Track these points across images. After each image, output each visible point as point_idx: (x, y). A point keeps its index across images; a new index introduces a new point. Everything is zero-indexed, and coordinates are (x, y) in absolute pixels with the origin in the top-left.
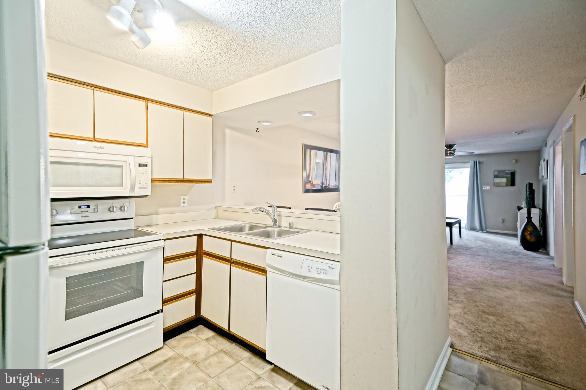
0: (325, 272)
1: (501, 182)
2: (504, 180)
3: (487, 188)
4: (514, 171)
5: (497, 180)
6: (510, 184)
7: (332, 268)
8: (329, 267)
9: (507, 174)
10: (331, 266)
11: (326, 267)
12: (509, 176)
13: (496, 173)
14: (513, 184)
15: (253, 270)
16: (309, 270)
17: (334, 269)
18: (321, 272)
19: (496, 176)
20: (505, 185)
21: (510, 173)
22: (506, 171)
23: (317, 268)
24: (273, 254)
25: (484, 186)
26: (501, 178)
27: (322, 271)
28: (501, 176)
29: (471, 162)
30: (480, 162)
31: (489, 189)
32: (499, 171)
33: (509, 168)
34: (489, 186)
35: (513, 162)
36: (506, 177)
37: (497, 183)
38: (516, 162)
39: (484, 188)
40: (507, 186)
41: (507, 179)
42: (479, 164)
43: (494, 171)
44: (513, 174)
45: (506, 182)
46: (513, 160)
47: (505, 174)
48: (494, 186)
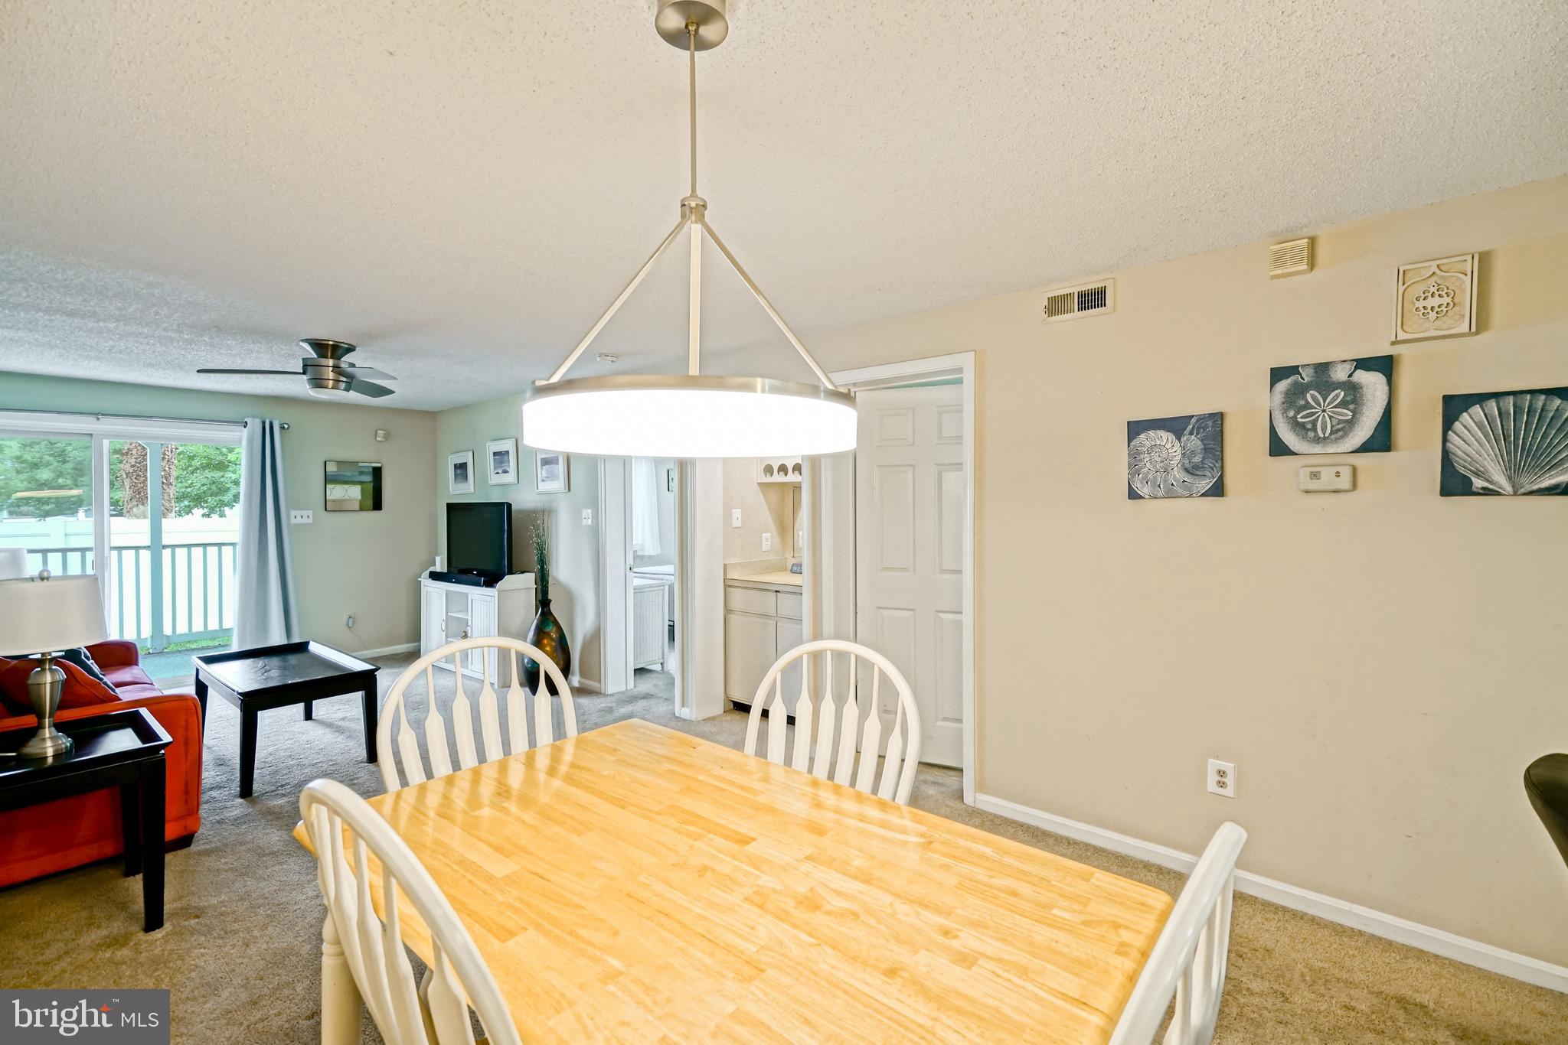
1: (346, 497)
2: (354, 492)
3: (305, 517)
4: (378, 465)
5: (336, 492)
6: (370, 503)
9: (362, 473)
12: (369, 478)
13: (332, 468)
14: (375, 502)
19: (328, 479)
20: (356, 507)
21: (371, 470)
22: (360, 464)
25: (293, 513)
26: (347, 486)
28: (346, 479)
29: (249, 420)
30: (282, 428)
31: (310, 520)
32: (339, 463)
33: (366, 455)
34: (310, 513)
35: (378, 439)
36: (361, 483)
37: (334, 501)
38: (387, 437)
39: (295, 517)
40: (362, 509)
41: (362, 489)
42: (281, 433)
43: (325, 462)
44: (377, 472)
45: (360, 497)
46: (379, 431)
47: (357, 473)
48: (326, 510)
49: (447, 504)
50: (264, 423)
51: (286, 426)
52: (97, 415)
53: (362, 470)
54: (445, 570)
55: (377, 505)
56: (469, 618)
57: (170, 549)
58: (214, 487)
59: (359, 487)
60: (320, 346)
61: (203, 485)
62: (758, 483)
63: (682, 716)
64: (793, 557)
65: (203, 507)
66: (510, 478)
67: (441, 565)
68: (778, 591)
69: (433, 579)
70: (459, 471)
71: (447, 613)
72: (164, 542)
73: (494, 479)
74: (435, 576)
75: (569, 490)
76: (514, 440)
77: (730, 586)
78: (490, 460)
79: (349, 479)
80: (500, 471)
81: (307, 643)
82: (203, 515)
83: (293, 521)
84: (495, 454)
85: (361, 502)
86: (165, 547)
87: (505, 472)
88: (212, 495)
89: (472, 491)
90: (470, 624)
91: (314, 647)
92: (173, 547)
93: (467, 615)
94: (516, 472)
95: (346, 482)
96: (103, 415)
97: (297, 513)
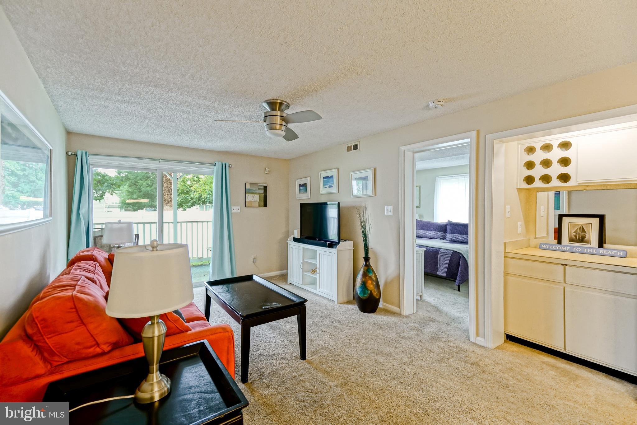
1: (253, 200)
2: (255, 198)
4: (266, 185)
5: (250, 198)
6: (262, 203)
9: (259, 189)
12: (262, 191)
13: (248, 186)
14: (264, 203)
19: (247, 192)
20: (257, 205)
21: (263, 187)
22: (259, 185)
25: (233, 207)
26: (253, 195)
28: (253, 192)
29: (217, 163)
30: (229, 167)
31: (239, 211)
32: (251, 184)
33: (261, 180)
34: (239, 207)
35: (266, 172)
36: (259, 193)
37: (249, 202)
38: (269, 171)
39: (235, 210)
40: (259, 206)
41: (259, 196)
42: (229, 169)
43: (245, 183)
44: (265, 188)
45: (259, 201)
46: (267, 169)
47: (258, 189)
48: (245, 206)
49: (300, 204)
50: (222, 164)
51: (231, 166)
52: (159, 160)
53: (260, 187)
54: (299, 237)
55: (265, 205)
56: (318, 263)
57: (180, 223)
58: (185, 201)
60: (272, 104)
61: (182, 200)
62: (517, 189)
63: (477, 343)
64: (536, 238)
65: (181, 208)
66: (333, 190)
67: (297, 235)
68: (566, 265)
69: (295, 242)
70: (301, 188)
71: (303, 260)
72: (178, 221)
73: (323, 191)
74: (295, 240)
75: (375, 195)
76: (337, 169)
77: (507, 257)
78: (322, 181)
79: (255, 192)
80: (327, 186)
81: (252, 275)
82: (182, 211)
83: (233, 211)
84: (324, 178)
85: (259, 203)
86: (178, 222)
87: (330, 187)
88: (184, 204)
89: (310, 198)
90: (318, 266)
91: (255, 278)
93: (317, 262)
94: (338, 186)
95: (253, 193)
96: (161, 160)
97: (235, 208)
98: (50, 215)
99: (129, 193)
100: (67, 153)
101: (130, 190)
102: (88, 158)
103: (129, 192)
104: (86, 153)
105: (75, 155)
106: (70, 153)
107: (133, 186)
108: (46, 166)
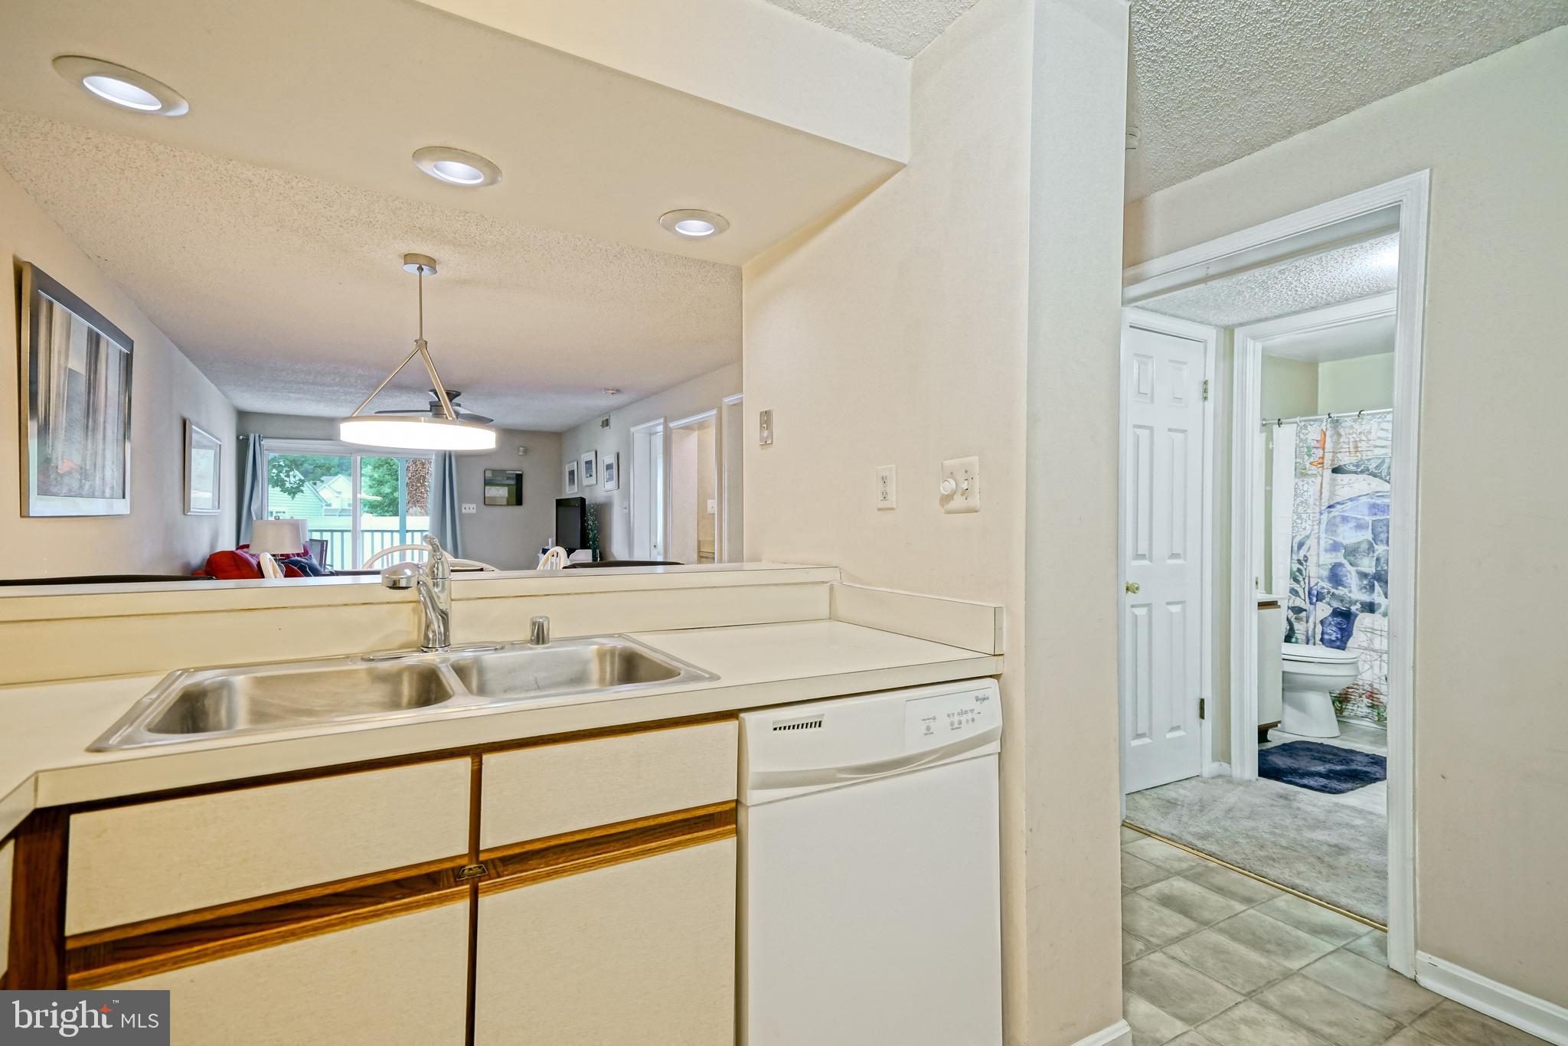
0: (970, 716)
1: (498, 496)
2: (501, 493)
3: (470, 508)
4: (520, 472)
5: (492, 492)
6: (514, 500)
7: (984, 699)
8: (977, 699)
9: (508, 478)
10: (981, 694)
11: (969, 703)
12: (513, 482)
13: (489, 474)
14: (518, 499)
15: (653, 845)
16: (928, 728)
17: (988, 698)
18: (960, 723)
19: (488, 483)
20: (505, 503)
21: (515, 476)
22: (508, 472)
23: (949, 715)
24: (778, 726)
25: (464, 505)
26: (499, 488)
27: (964, 718)
28: (497, 482)
31: (474, 511)
32: (493, 471)
33: (512, 465)
34: (474, 506)
35: (520, 454)
36: (507, 485)
37: (490, 498)
38: (525, 452)
39: (467, 509)
40: (508, 504)
43: (485, 470)
44: (519, 478)
45: (507, 495)
46: (521, 448)
47: (506, 478)
48: (484, 504)
49: (557, 500)
53: (510, 476)
55: (519, 501)
57: (411, 533)
59: (507, 488)
66: (593, 480)
70: (570, 476)
72: (408, 529)
73: (584, 482)
75: (618, 488)
76: (596, 452)
78: (584, 468)
79: (499, 482)
80: (587, 475)
83: (462, 512)
84: (586, 463)
85: (508, 499)
86: (407, 531)
87: (590, 476)
92: (413, 531)
94: (595, 476)
95: (498, 485)
97: (467, 506)
98: (219, 508)
99: (374, 482)
100: (238, 438)
101: (376, 476)
102: (262, 443)
103: (375, 479)
104: (259, 436)
105: (248, 439)
106: (241, 437)
107: (382, 466)
108: (216, 452)
